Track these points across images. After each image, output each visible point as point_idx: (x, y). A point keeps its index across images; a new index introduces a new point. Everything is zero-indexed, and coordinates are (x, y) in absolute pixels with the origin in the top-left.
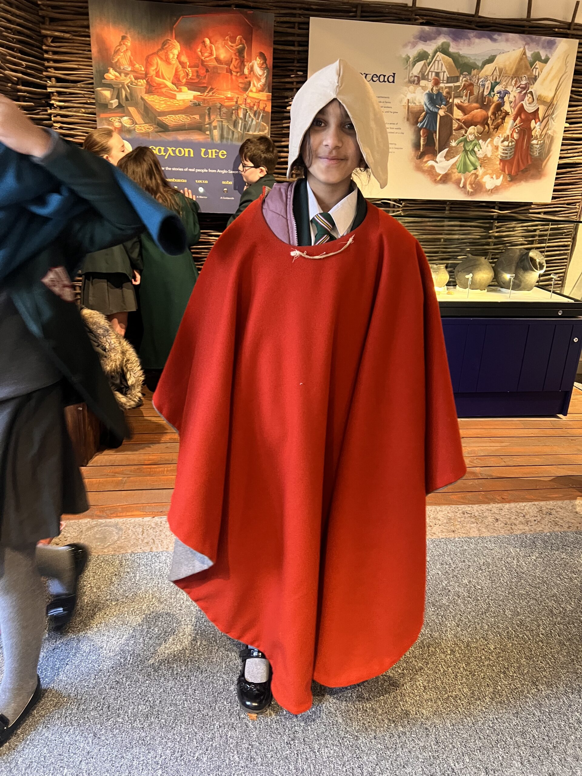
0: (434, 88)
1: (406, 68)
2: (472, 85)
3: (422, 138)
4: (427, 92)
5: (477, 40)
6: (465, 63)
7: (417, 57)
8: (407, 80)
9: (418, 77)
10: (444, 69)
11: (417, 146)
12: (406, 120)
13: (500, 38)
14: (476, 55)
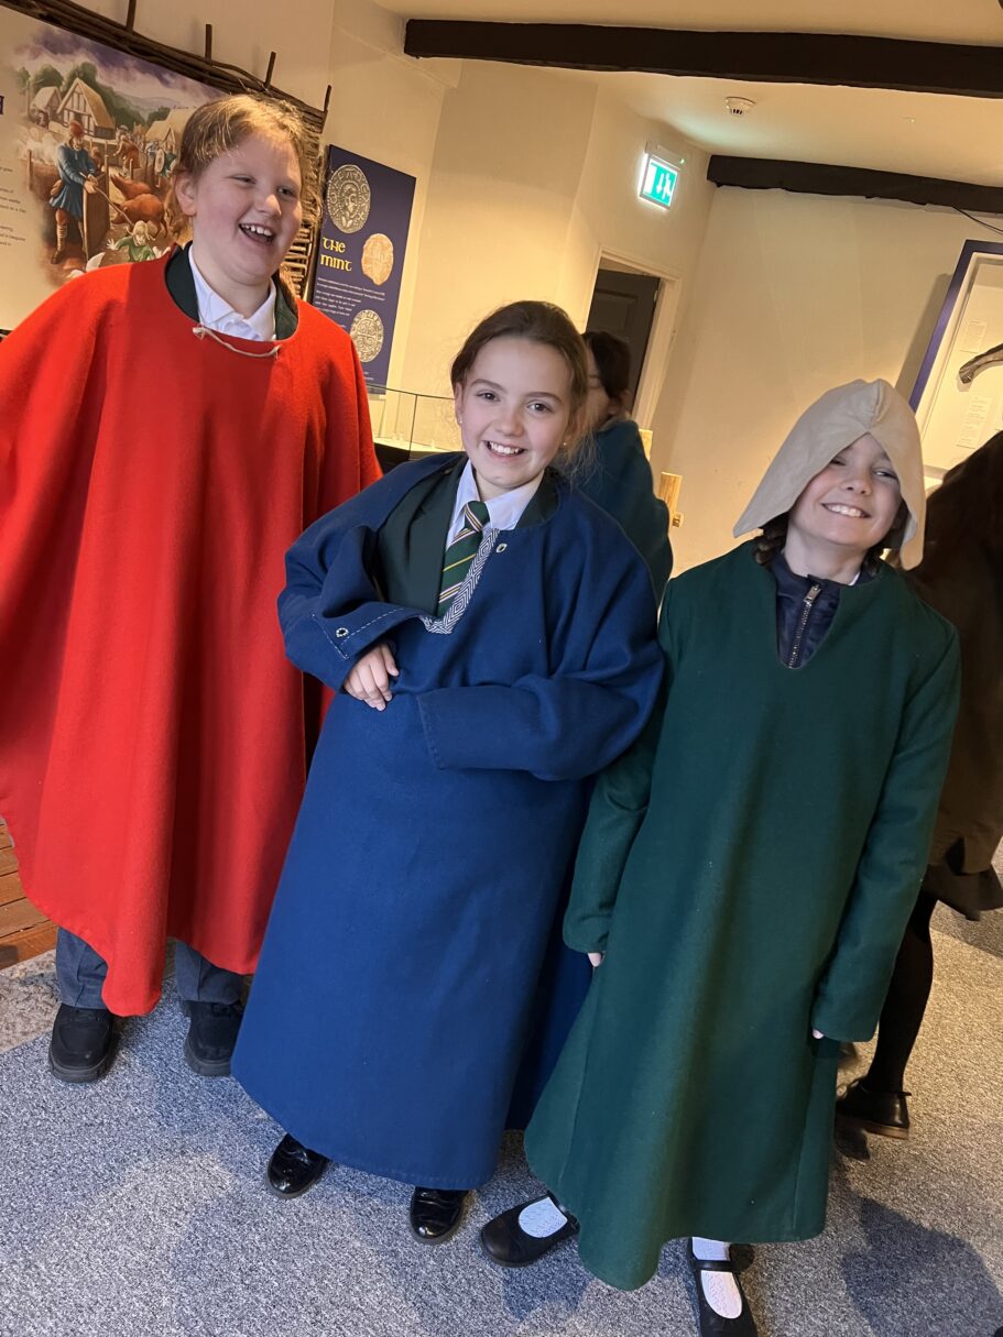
0: (74, 141)
1: (24, 93)
2: (134, 149)
3: (59, 227)
4: (63, 144)
5: (139, 75)
6: (123, 109)
7: (41, 77)
8: (26, 114)
9: (45, 114)
10: (89, 110)
11: (50, 239)
12: (28, 188)
13: (173, 81)
14: (138, 99)
